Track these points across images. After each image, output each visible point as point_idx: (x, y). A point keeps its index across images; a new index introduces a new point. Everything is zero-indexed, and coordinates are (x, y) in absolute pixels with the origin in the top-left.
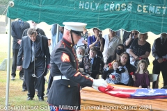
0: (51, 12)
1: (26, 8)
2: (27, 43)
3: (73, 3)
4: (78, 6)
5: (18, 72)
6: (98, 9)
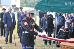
0: (53, 7)
1: (42, 6)
2: (44, 20)
3: (62, 3)
4: (64, 4)
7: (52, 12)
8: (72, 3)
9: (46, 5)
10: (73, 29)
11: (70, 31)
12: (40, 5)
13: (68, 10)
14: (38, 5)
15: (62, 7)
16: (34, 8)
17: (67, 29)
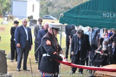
0: (85, 19)
1: (70, 17)
3: (99, 13)
4: (102, 15)
5: (69, 56)
6: (115, 17)
7: (85, 26)
8: (112, 14)
9: (76, 16)
10: (114, 51)
11: (109, 54)
12: (67, 17)
13: (107, 24)
14: (64, 16)
15: (98, 20)
16: (58, 21)
17: (106, 52)
